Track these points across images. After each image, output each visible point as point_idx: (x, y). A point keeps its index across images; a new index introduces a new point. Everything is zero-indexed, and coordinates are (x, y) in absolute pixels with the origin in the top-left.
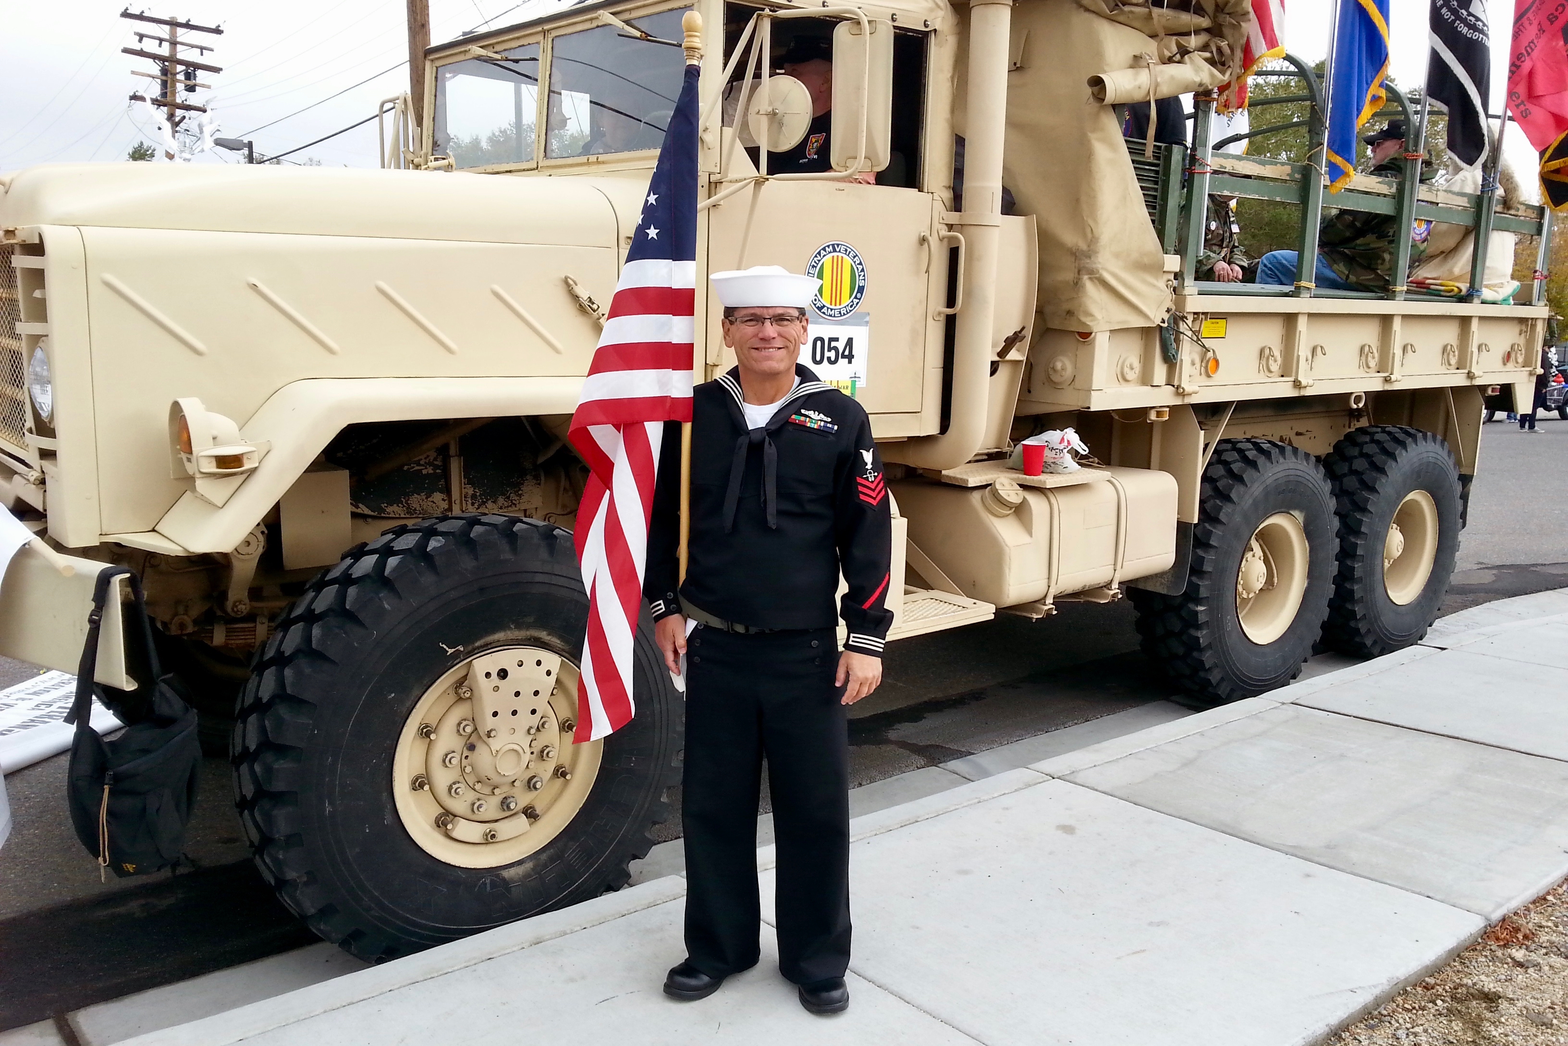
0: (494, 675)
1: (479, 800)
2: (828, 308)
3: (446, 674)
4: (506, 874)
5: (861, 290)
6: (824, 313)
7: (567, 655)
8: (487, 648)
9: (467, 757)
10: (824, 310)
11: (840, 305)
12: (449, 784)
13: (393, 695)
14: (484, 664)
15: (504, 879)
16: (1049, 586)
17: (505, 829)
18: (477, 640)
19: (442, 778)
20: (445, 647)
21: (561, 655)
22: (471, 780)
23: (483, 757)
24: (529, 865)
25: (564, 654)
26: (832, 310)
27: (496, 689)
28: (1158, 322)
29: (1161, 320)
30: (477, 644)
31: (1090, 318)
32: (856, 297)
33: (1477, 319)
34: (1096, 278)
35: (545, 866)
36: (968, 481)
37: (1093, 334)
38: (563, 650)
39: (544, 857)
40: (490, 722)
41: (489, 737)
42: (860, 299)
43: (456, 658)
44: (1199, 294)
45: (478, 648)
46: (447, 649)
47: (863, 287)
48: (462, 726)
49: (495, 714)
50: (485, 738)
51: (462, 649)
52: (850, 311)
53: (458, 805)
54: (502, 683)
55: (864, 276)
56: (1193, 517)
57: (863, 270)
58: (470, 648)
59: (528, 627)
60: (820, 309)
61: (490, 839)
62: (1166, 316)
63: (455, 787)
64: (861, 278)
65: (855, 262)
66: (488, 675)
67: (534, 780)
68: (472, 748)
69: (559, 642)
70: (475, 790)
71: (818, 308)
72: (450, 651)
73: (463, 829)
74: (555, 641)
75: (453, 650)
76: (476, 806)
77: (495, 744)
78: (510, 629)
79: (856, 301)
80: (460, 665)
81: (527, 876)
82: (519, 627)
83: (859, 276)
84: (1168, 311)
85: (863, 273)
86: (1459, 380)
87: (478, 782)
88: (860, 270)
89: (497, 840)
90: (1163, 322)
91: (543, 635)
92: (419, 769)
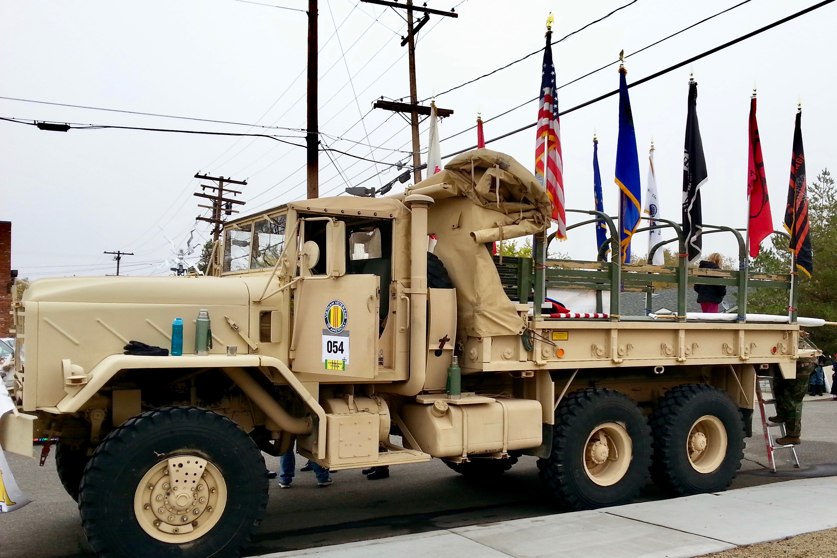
0: (177, 465)
1: (171, 515)
2: (333, 328)
3: (157, 464)
4: (181, 547)
5: (345, 320)
6: (331, 331)
7: (211, 461)
8: (175, 455)
9: (166, 498)
10: (331, 329)
11: (337, 327)
12: (158, 508)
13: (134, 470)
14: (172, 461)
15: (180, 548)
16: (463, 449)
17: (183, 529)
18: (170, 451)
19: (156, 506)
20: (156, 453)
21: (208, 460)
22: (168, 507)
23: (172, 498)
24: (191, 545)
25: (209, 460)
26: (334, 329)
27: (177, 471)
28: (518, 333)
29: (519, 332)
30: (171, 453)
31: (480, 331)
32: (343, 324)
33: (744, 332)
34: (481, 314)
35: (198, 545)
36: (423, 401)
37: (482, 338)
38: (209, 459)
39: (199, 542)
40: (174, 484)
41: (174, 490)
42: (345, 325)
43: (161, 459)
44: (544, 321)
45: (171, 455)
46: (157, 454)
47: (346, 319)
48: (164, 485)
49: (177, 481)
50: (173, 490)
51: (164, 455)
52: (342, 330)
53: (163, 517)
54: (180, 469)
55: (346, 314)
56: (551, 422)
57: (346, 312)
58: (168, 454)
59: (193, 448)
60: (330, 329)
61: (176, 533)
62: (523, 331)
63: (160, 509)
64: (345, 315)
65: (343, 308)
66: (174, 465)
67: (196, 510)
68: (168, 494)
69: (206, 455)
70: (169, 511)
71: (329, 328)
72: (159, 455)
73: (164, 526)
74: (205, 455)
75: (160, 455)
76: (170, 517)
77: (177, 493)
78: (184, 448)
79: (343, 325)
80: (163, 461)
81: (190, 549)
82: (188, 447)
83: (345, 314)
84: (523, 328)
85: (346, 313)
86: (735, 361)
87: (171, 508)
88: (345, 312)
89: (179, 533)
90: (521, 333)
91: (199, 452)
92: (147, 501)
